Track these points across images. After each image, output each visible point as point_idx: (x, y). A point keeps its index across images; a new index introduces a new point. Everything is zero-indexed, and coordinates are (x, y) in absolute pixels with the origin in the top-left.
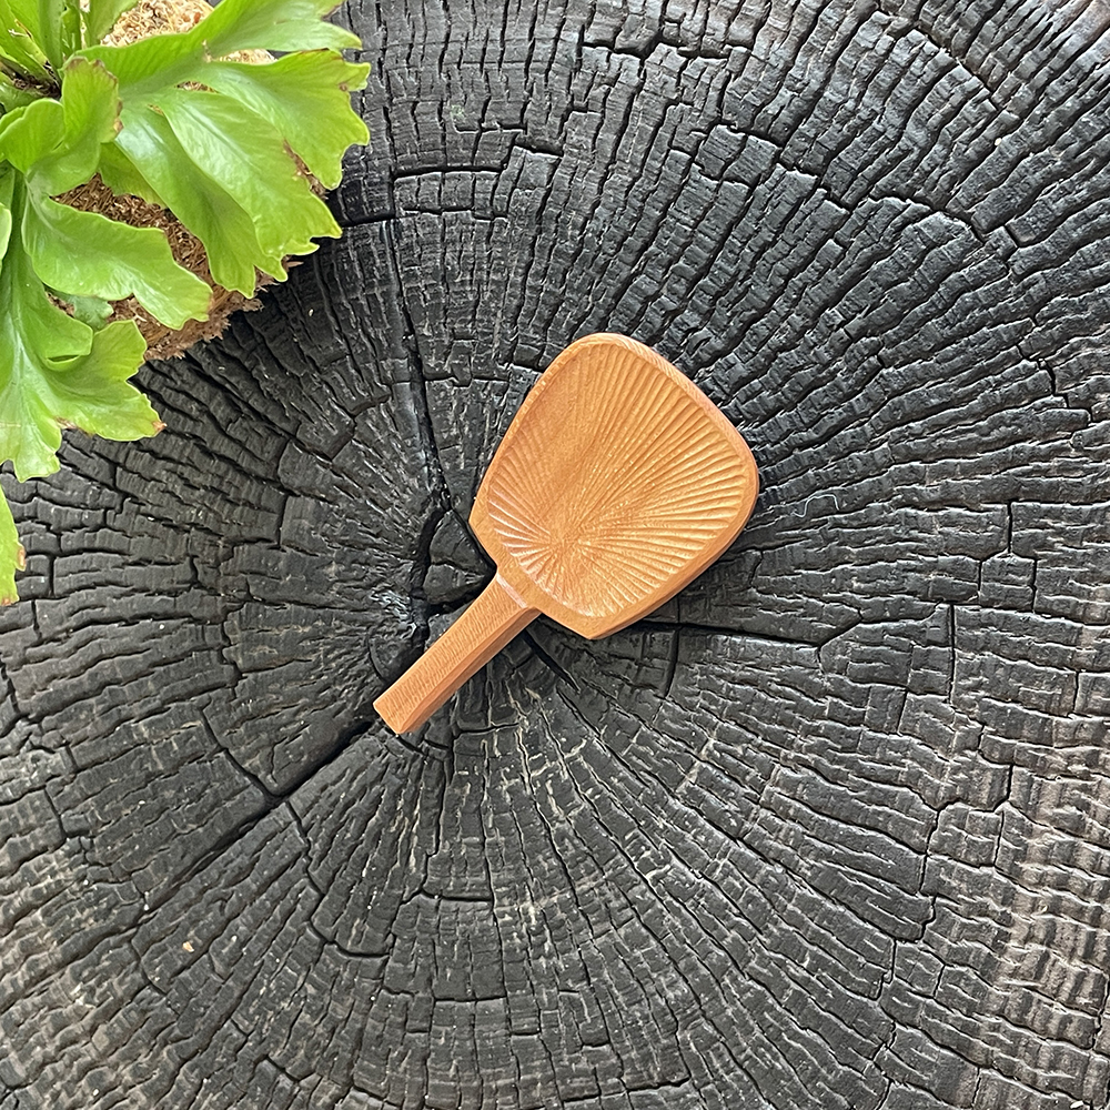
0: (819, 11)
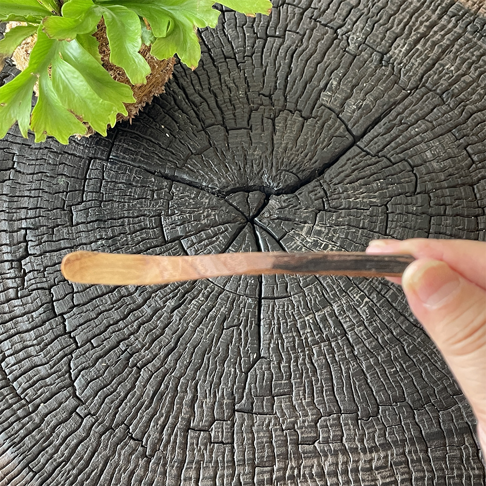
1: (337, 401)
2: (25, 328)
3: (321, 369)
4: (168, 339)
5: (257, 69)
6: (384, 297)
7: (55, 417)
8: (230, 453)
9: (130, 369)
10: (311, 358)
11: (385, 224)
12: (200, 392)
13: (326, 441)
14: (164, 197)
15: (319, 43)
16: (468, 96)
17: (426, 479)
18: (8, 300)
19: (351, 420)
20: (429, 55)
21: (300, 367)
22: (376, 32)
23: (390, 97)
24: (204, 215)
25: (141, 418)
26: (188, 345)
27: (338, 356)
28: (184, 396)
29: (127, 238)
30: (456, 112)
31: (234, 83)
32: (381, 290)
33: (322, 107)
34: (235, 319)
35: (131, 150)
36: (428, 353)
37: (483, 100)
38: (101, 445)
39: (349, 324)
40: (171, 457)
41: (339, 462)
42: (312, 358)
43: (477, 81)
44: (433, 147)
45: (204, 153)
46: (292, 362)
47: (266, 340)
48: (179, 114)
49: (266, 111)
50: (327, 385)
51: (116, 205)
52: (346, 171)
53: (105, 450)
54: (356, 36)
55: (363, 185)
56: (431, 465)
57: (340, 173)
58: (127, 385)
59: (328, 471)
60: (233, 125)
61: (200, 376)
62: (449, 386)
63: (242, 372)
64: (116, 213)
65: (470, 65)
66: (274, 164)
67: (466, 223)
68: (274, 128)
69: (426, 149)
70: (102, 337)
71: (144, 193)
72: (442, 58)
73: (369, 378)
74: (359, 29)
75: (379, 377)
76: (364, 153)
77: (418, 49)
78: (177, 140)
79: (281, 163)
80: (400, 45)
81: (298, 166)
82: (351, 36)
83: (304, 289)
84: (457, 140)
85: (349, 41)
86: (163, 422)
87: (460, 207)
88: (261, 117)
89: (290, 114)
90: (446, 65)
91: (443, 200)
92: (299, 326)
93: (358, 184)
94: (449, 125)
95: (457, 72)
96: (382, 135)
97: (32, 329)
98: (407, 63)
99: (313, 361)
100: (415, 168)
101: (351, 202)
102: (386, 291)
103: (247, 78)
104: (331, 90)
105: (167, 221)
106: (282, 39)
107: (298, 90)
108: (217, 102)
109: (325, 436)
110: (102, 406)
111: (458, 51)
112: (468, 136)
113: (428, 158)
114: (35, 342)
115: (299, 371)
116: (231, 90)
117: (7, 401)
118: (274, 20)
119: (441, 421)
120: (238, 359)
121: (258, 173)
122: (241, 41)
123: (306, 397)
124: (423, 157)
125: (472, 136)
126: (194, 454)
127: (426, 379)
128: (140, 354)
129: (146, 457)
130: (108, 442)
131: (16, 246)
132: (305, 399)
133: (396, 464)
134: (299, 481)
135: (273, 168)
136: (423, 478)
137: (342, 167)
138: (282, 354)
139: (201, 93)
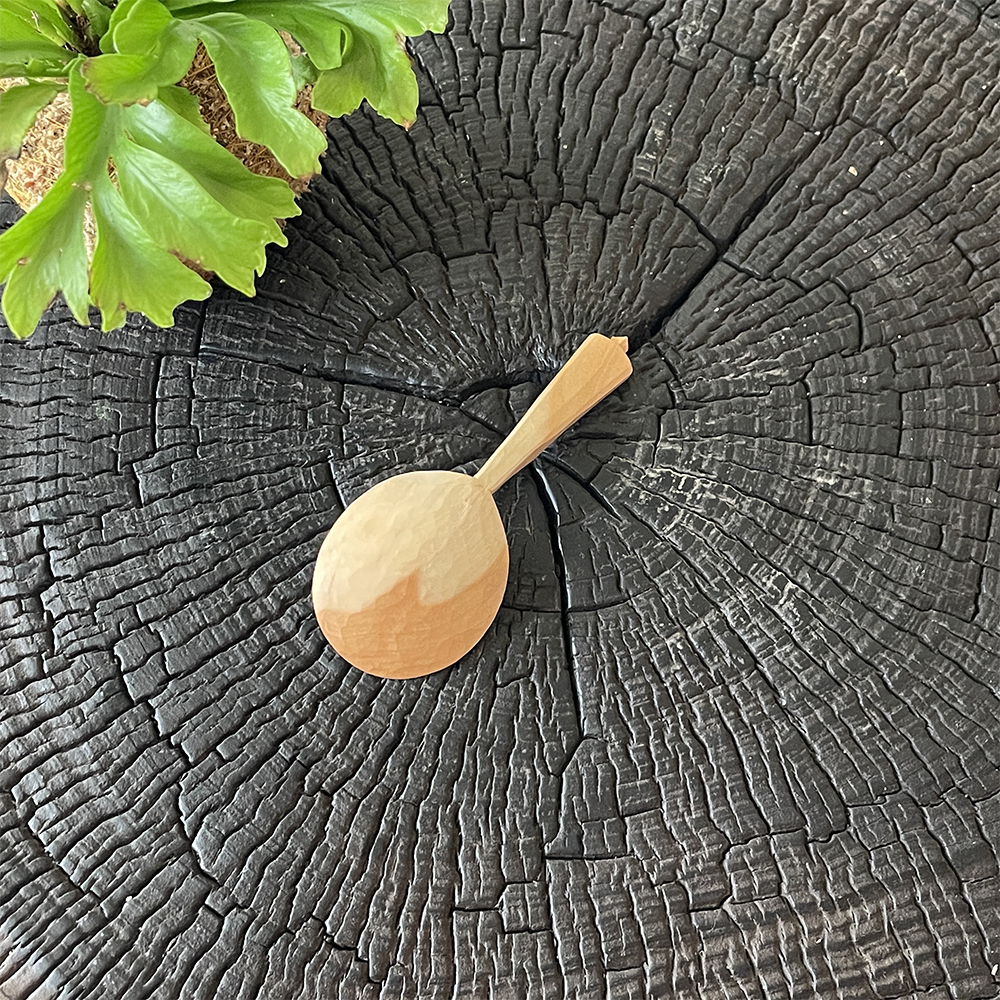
1: (758, 809)
2: (67, 739)
3: (714, 744)
4: (380, 723)
5: (490, 121)
6: (826, 575)
7: (161, 921)
8: (547, 950)
9: (309, 799)
10: (690, 724)
11: (806, 421)
12: (465, 828)
13: (747, 897)
14: (330, 420)
15: (614, 51)
16: (943, 129)
17: (967, 949)
18: (23, 684)
19: (793, 846)
20: (850, 51)
21: (670, 748)
22: (732, 13)
23: (780, 149)
24: (420, 448)
25: (346, 901)
26: (425, 730)
27: (747, 713)
28: (432, 840)
29: (262, 516)
30: (922, 165)
31: (446, 157)
32: (818, 562)
33: (640, 187)
34: (518, 663)
35: (244, 327)
36: (935, 682)
37: (976, 134)
38: (270, 970)
39: (759, 642)
40: (423, 976)
41: (781, 936)
42: (693, 724)
43: (957, 95)
44: (884, 244)
45: (403, 313)
46: (651, 738)
47: (591, 698)
48: (337, 236)
49: (521, 209)
50: (733, 777)
51: (228, 449)
52: (709, 318)
53: (280, 977)
54: (691, 28)
55: (750, 344)
56: (973, 917)
57: (696, 324)
58: (307, 833)
59: (759, 961)
60: (456, 248)
61: (460, 792)
62: (988, 746)
63: (549, 774)
64: (232, 466)
65: (938, 63)
66: (554, 321)
67: (976, 399)
68: (544, 245)
69: (871, 250)
70: (239, 736)
71: (284, 416)
72: (878, 53)
73: (819, 751)
74: (695, 11)
75: (839, 747)
76: (740, 275)
77: (824, 42)
78: (340, 293)
79: (568, 317)
80: (785, 36)
81: (605, 319)
82: (680, 29)
83: (656, 580)
84: (933, 224)
85: (677, 39)
86: (396, 902)
87: (959, 364)
88: (513, 221)
89: (574, 209)
90: (889, 69)
91: (920, 355)
92: (655, 659)
93: (738, 343)
94: (913, 194)
95: (913, 80)
96: (775, 233)
97: (86, 738)
98: (807, 73)
99: (696, 730)
100: (853, 295)
101: (729, 382)
102: (828, 561)
103: (472, 143)
104: (652, 148)
105: (343, 470)
106: (533, 52)
107: (583, 156)
108: (413, 202)
109: (742, 886)
110: (260, 885)
111: (908, 35)
112: (955, 213)
113: (877, 270)
114: (94, 766)
115: (670, 756)
116: (441, 171)
117: (52, 900)
118: (512, 12)
119: (981, 823)
120: (536, 747)
121: (523, 345)
122: (448, 66)
123: (692, 809)
124: (867, 270)
125: (962, 212)
126: (470, 962)
127: (938, 738)
128: (326, 763)
129: (370, 981)
130: (283, 960)
131: (25, 565)
132: (690, 814)
133: (900, 926)
134: (700, 990)
135: (554, 331)
136: (960, 948)
137: (699, 310)
138: (629, 724)
139: (378, 186)
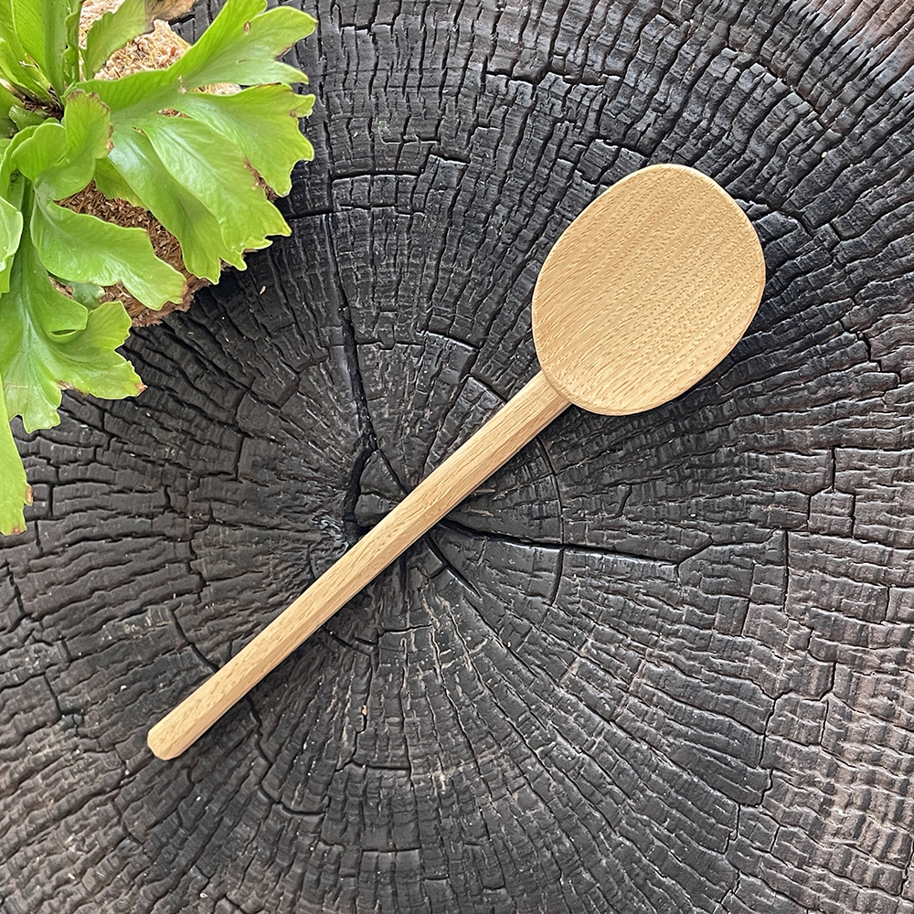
0: (679, 47)
